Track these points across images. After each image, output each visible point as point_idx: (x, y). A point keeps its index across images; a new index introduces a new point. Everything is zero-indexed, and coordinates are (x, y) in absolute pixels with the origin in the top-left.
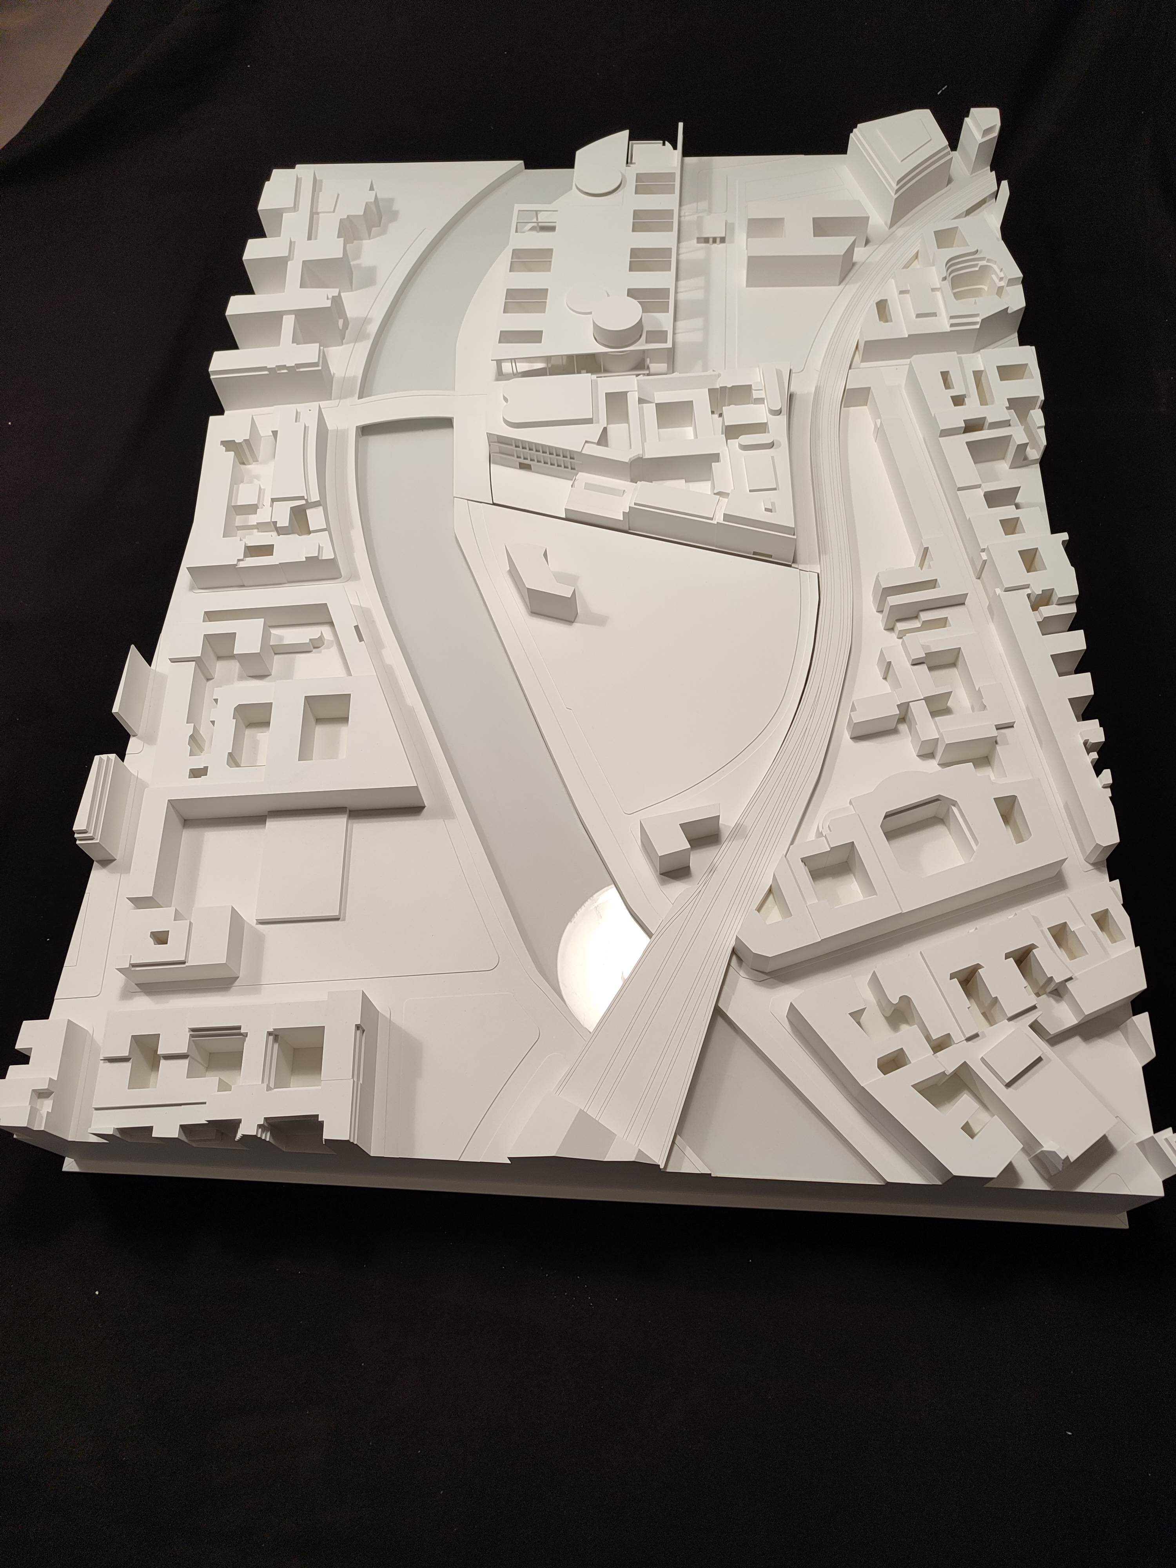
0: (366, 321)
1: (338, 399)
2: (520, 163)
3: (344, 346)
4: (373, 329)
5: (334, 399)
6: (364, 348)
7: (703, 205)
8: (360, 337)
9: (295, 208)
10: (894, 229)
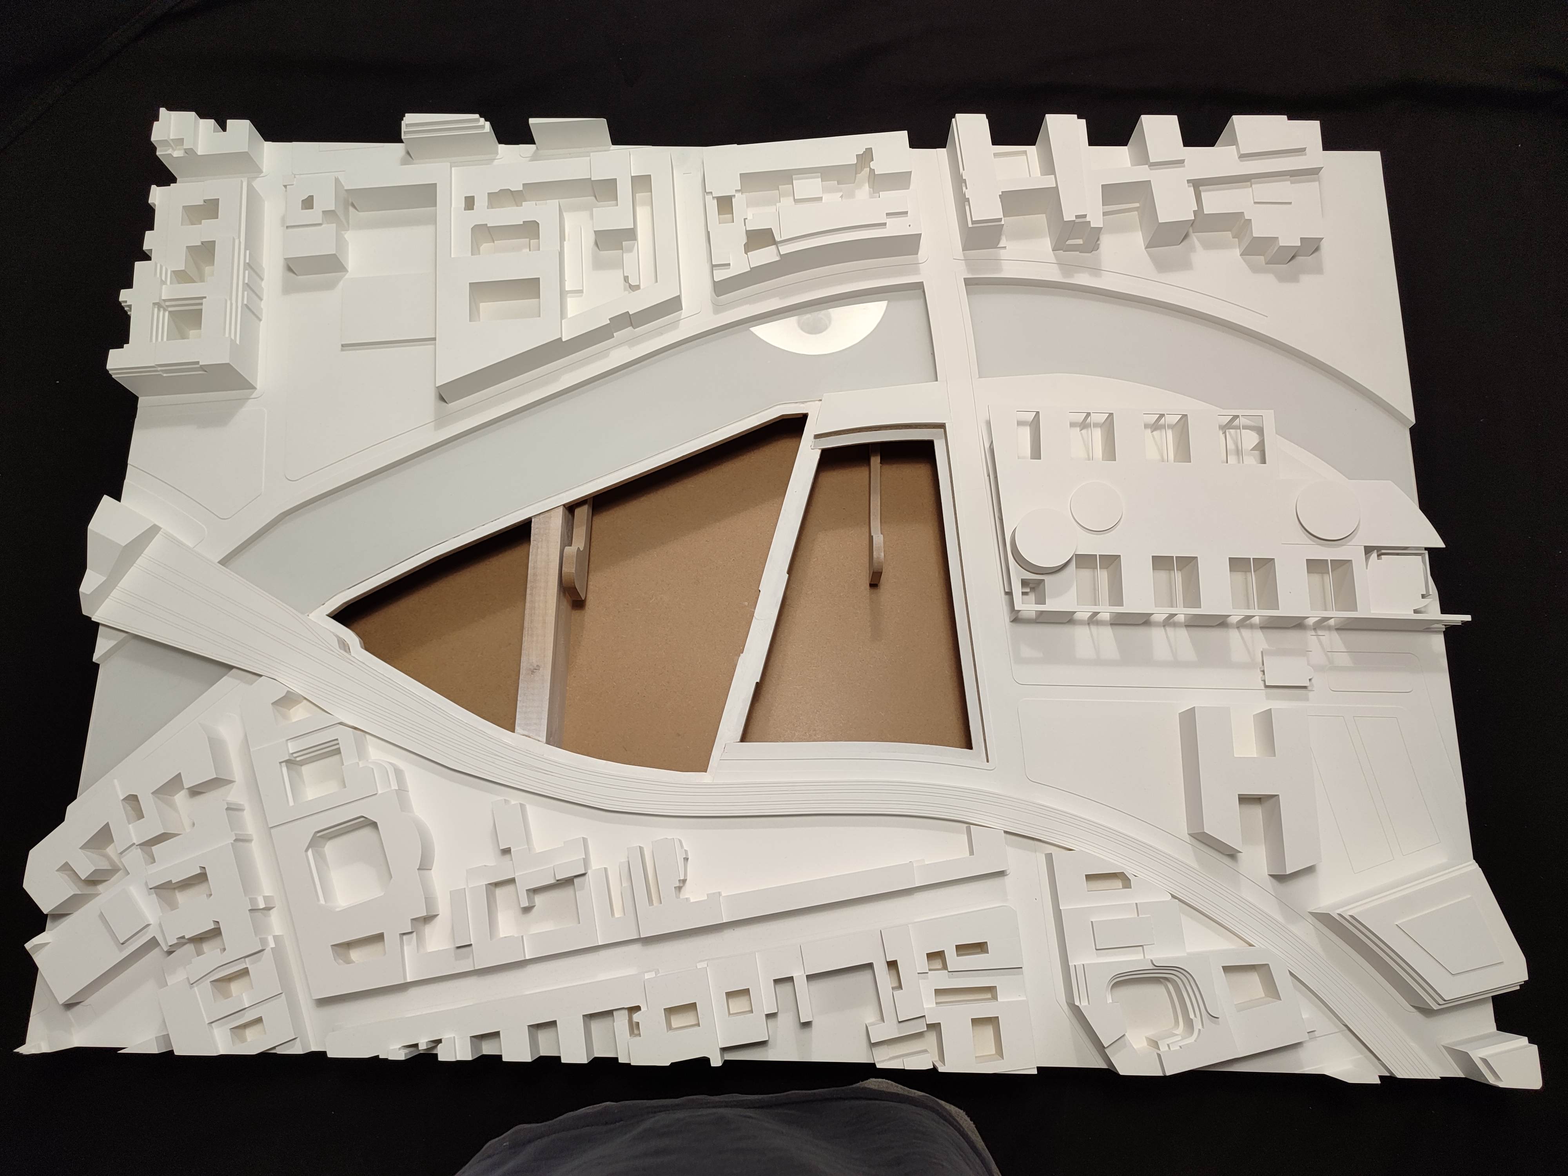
0: (1096, 270)
1: (964, 257)
2: (1412, 419)
3: (1052, 252)
4: (1083, 279)
5: (964, 254)
6: (1053, 274)
7: (1344, 659)
8: (1065, 267)
9: (1243, 157)
10: (1311, 919)
